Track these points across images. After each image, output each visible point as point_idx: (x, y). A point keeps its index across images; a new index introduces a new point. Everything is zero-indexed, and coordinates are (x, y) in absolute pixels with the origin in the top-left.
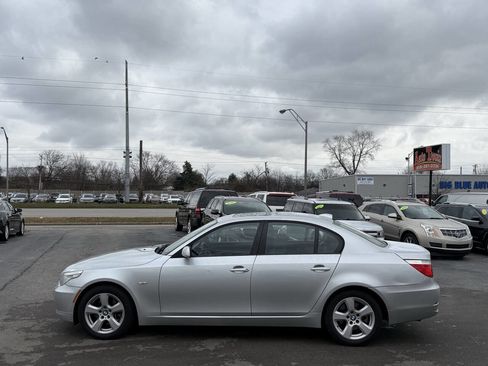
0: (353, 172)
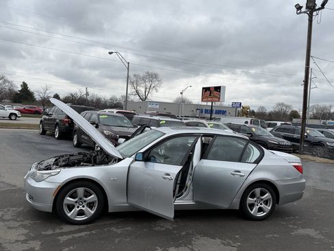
0: (144, 99)
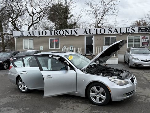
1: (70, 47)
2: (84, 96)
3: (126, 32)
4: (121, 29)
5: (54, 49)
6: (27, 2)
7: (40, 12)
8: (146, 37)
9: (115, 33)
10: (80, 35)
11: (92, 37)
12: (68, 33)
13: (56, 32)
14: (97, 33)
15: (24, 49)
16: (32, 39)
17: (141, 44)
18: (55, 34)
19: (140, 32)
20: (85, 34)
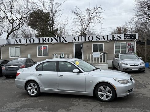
1: (61, 54)
2: (92, 95)
3: (113, 39)
4: (108, 36)
5: (43, 56)
6: (7, 8)
7: (21, 19)
8: (131, 43)
9: (103, 40)
10: (69, 43)
11: (81, 44)
12: (57, 41)
13: (44, 39)
14: (85, 40)
15: (10, 57)
16: (19, 47)
17: (127, 50)
18: (43, 42)
19: (125, 39)
20: (74, 41)
